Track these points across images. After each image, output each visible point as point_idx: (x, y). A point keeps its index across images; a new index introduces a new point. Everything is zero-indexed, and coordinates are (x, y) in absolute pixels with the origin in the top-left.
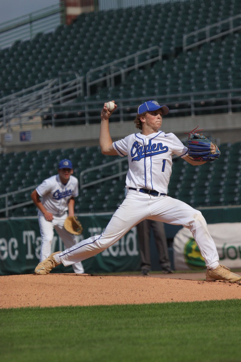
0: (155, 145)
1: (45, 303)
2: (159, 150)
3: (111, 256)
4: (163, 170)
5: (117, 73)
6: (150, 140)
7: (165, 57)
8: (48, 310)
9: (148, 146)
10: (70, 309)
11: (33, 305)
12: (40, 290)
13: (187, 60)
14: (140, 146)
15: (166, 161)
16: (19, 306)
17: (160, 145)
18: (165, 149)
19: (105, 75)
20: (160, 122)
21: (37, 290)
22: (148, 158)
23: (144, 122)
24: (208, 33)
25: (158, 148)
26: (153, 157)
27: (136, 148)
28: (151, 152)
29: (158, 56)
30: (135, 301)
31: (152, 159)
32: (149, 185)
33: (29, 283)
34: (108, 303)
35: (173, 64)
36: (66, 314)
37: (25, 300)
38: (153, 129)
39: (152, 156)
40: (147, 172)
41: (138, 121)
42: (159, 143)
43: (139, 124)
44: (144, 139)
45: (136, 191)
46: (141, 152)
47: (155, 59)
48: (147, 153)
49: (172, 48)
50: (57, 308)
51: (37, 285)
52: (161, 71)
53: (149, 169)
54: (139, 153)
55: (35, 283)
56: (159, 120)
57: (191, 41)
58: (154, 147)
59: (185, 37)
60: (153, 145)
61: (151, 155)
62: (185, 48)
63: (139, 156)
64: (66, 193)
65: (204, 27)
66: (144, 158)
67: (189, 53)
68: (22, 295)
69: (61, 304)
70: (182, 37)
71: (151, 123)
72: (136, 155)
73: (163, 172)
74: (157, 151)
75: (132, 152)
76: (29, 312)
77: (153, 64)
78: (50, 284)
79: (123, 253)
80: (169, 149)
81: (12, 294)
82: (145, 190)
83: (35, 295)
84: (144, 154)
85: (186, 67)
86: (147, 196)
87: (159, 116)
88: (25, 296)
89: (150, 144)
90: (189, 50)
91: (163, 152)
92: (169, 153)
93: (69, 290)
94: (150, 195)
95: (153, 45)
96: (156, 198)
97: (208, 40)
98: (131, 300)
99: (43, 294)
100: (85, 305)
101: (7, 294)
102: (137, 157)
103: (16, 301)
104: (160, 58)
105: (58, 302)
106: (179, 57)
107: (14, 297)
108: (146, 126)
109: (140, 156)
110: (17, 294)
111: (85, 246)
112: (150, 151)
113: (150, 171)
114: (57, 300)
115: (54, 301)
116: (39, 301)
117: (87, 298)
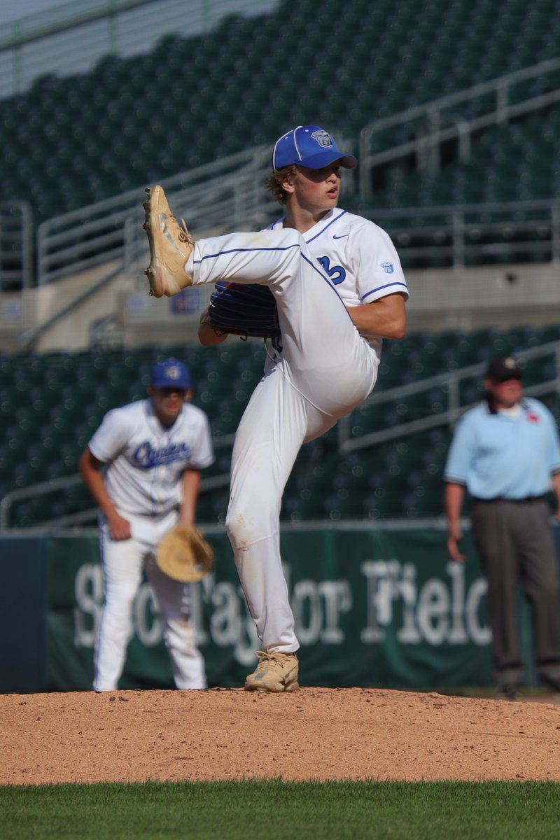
1: (296, 770)
3: (424, 644)
5: (448, 134)
8: (309, 791)
10: (369, 789)
11: (262, 774)
12: (280, 733)
16: (223, 777)
19: (412, 138)
21: (271, 732)
33: (249, 713)
34: (473, 777)
36: (361, 802)
37: (240, 759)
50: (332, 785)
51: (272, 720)
55: (265, 713)
64: (172, 453)
68: (230, 746)
69: (340, 773)
76: (257, 794)
79: (458, 636)
81: (202, 743)
83: (268, 746)
88: (238, 750)
93: (363, 735)
98: (539, 769)
99: (288, 743)
100: (410, 779)
101: (189, 742)
103: (215, 763)
105: (332, 769)
107: (210, 750)
110: (217, 741)
114: (330, 764)
115: (321, 766)
116: (278, 763)
117: (413, 759)
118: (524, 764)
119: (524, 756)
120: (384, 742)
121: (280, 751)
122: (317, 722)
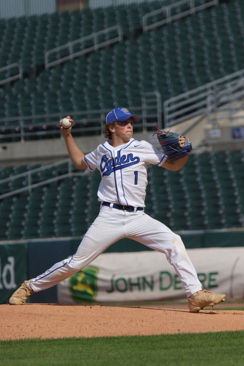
0: (124, 156)
2: (129, 162)
4: (136, 183)
6: (119, 152)
7: (26, 75)
9: (117, 158)
11: (27, 336)
12: (31, 321)
13: (50, 78)
14: (109, 159)
15: (138, 173)
17: (130, 156)
18: (136, 160)
20: (131, 132)
21: (27, 320)
22: (118, 172)
23: (114, 132)
24: (71, 50)
25: (128, 160)
26: (124, 170)
27: (105, 162)
28: (121, 164)
29: (18, 73)
30: (139, 332)
31: (122, 171)
32: (123, 201)
33: (16, 314)
35: (36, 82)
37: (18, 331)
38: (123, 140)
39: (122, 169)
40: (118, 186)
41: (107, 131)
42: (129, 154)
43: (109, 134)
44: (113, 151)
45: (109, 207)
46: (110, 166)
47: (15, 77)
48: (116, 166)
49: (33, 66)
51: (26, 316)
52: (23, 91)
53: (119, 183)
54: (108, 167)
55: (23, 313)
56: (129, 130)
57: (53, 58)
58: (123, 159)
59: (47, 54)
60: (123, 157)
61: (120, 168)
62: (47, 65)
63: (108, 171)
65: (66, 43)
66: (113, 172)
67: (52, 71)
68: (13, 326)
70: (43, 55)
71: (121, 133)
72: (106, 170)
73: (136, 185)
74: (127, 163)
75: (101, 167)
77: (12, 83)
78: (39, 315)
80: (141, 160)
81: (2, 326)
82: (119, 206)
83: (28, 326)
84: (113, 167)
85: (50, 86)
86: (121, 212)
87: (129, 125)
88: (16, 328)
89: (119, 156)
90: (51, 68)
91: (133, 163)
92: (140, 163)
93: (63, 320)
94: (124, 211)
95: (12, 63)
96: (131, 213)
97: (71, 57)
98: (135, 331)
99: (35, 324)
102: (107, 172)
103: (9, 333)
104: (20, 76)
105: (55, 333)
106: (41, 75)
107: (5, 328)
108: (115, 137)
109: (110, 170)
110: (7, 325)
111: (58, 270)
112: (119, 163)
113: (121, 185)
115: (50, 333)
116: (34, 332)
117: (85, 329)
118: (129, 329)
119: (127, 326)
120: (72, 323)
121: (33, 328)
122: (44, 316)
